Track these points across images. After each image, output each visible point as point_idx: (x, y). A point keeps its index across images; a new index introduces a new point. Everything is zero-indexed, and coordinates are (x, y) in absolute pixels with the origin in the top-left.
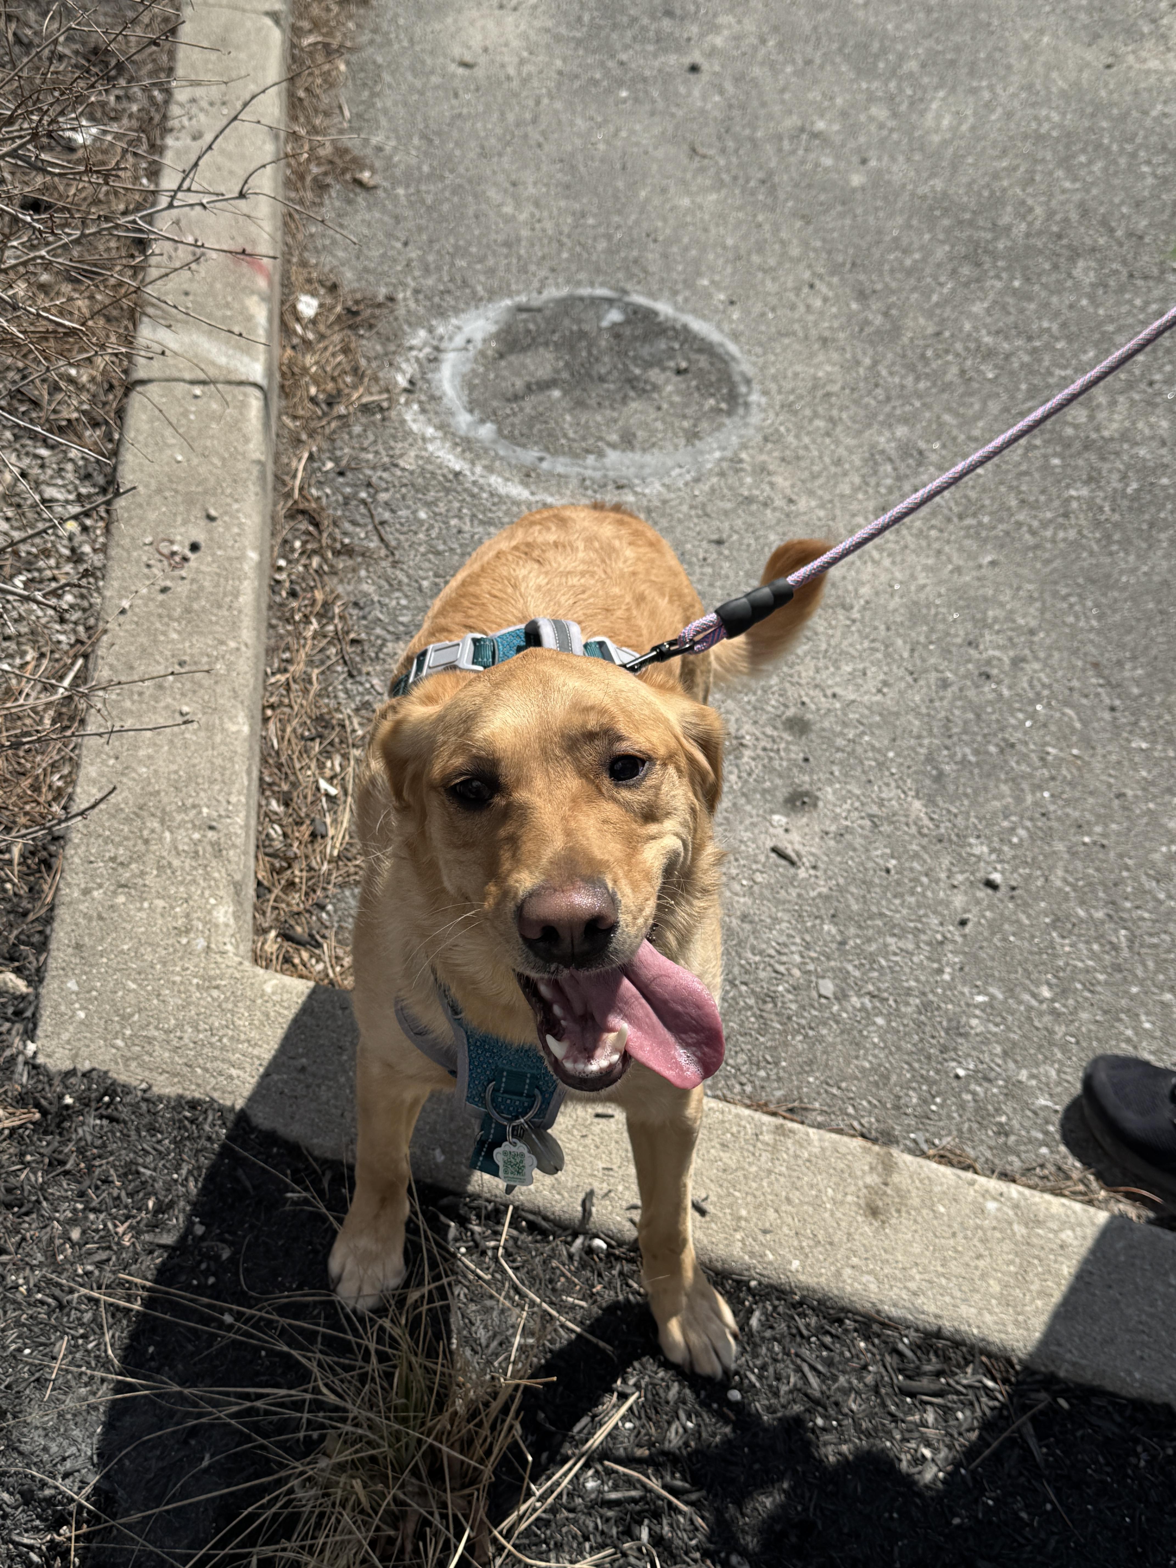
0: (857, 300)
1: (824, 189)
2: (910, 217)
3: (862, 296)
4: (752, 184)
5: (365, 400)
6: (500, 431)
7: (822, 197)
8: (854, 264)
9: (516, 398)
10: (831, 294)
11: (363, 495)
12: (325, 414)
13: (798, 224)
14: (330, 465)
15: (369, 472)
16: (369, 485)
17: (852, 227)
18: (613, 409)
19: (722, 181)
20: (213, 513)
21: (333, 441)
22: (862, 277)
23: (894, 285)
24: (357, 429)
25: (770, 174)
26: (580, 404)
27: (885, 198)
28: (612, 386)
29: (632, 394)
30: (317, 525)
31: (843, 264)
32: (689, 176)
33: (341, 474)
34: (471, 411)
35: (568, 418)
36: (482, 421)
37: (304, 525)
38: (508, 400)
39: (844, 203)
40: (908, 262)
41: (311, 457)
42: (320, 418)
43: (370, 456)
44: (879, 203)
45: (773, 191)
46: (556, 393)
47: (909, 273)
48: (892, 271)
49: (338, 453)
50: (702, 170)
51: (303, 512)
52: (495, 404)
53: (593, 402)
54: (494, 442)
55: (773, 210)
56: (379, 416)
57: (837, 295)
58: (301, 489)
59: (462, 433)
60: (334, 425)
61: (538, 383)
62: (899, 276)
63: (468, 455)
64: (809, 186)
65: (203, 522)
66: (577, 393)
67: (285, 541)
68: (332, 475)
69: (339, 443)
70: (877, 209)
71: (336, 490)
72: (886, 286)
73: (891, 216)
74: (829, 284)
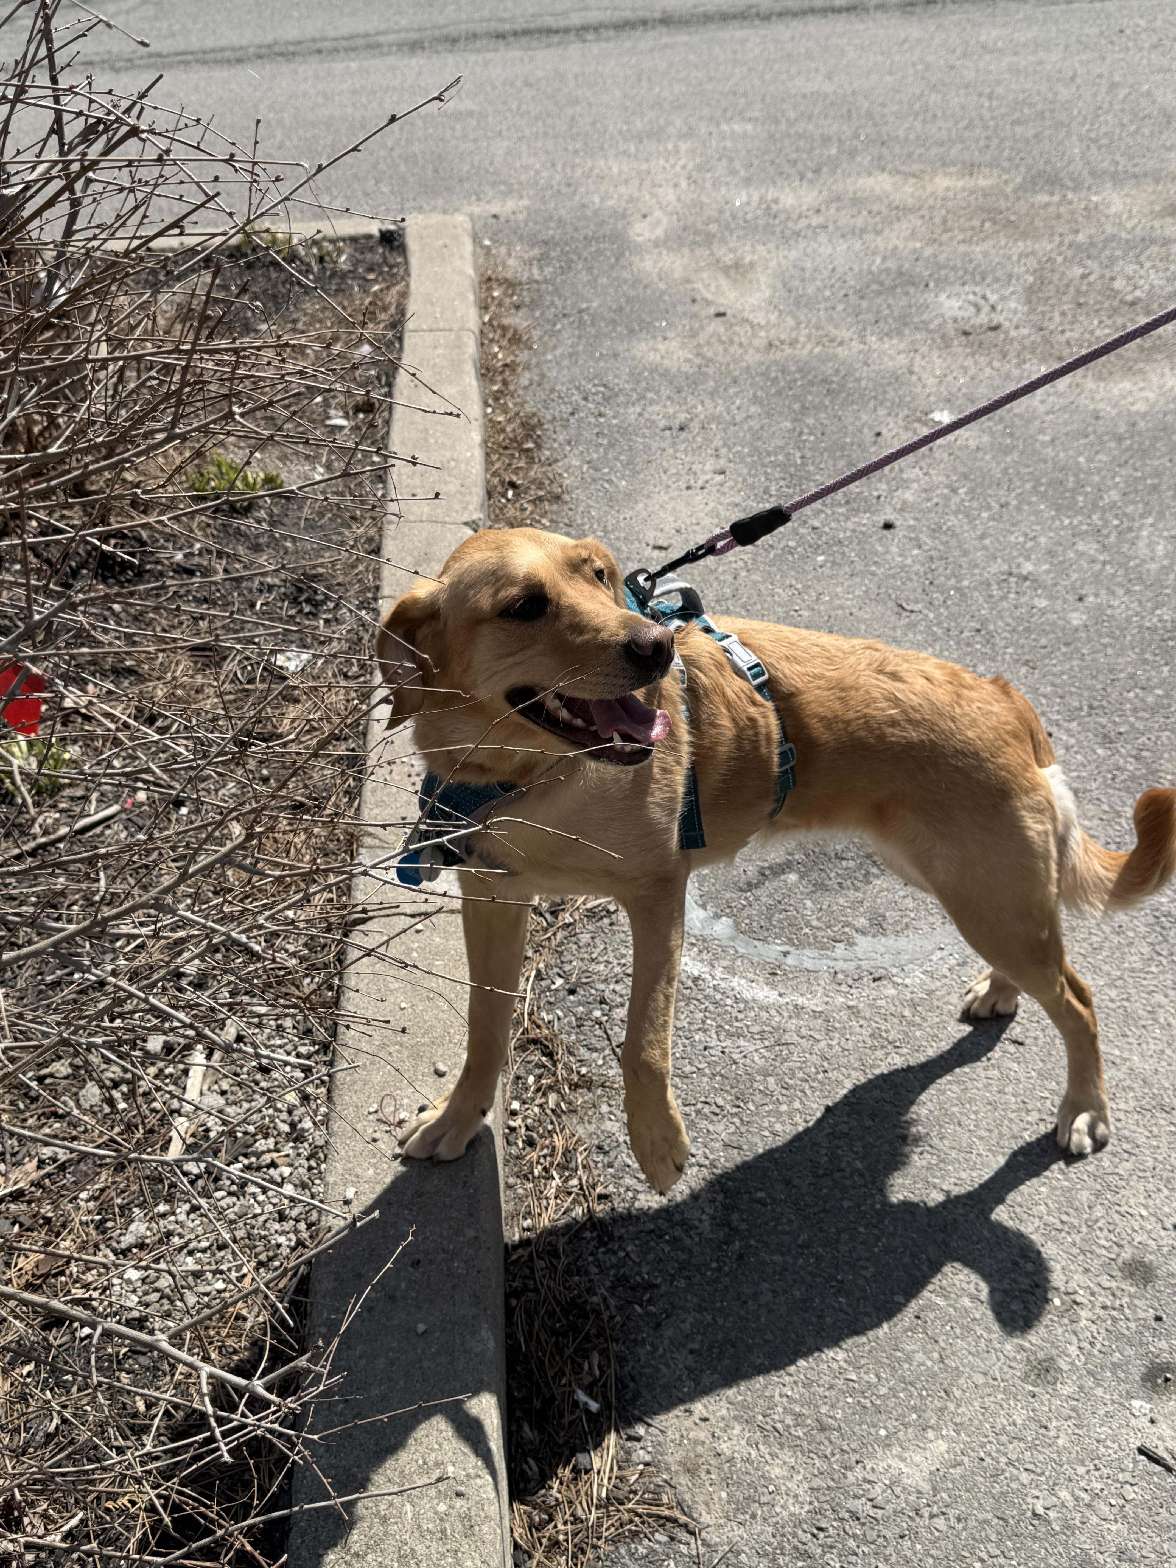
0: (1102, 745)
1: (1045, 632)
2: (1143, 652)
3: (1107, 740)
4: (966, 634)
5: (589, 905)
6: (737, 925)
7: (1043, 641)
8: (1091, 707)
9: (750, 886)
10: (1072, 741)
11: (597, 1013)
12: (550, 925)
13: (1024, 670)
14: (559, 982)
15: (602, 986)
16: (603, 1001)
17: (1081, 669)
18: (857, 889)
19: (934, 634)
20: (442, 1067)
21: (561, 953)
22: (1103, 720)
23: (1140, 725)
24: (585, 938)
25: (984, 622)
26: (820, 887)
27: (1111, 635)
28: (851, 864)
29: (874, 870)
30: (550, 1055)
31: (1080, 709)
32: (899, 633)
33: (572, 992)
34: (704, 906)
35: (809, 903)
36: (717, 916)
37: (537, 1057)
38: (741, 890)
39: (1066, 644)
40: (1150, 699)
41: (539, 976)
42: (546, 930)
43: (602, 967)
44: (1106, 640)
45: (989, 640)
46: (793, 877)
47: (1154, 711)
48: (1135, 710)
49: (567, 968)
50: (911, 626)
51: (535, 1042)
52: (728, 895)
53: (832, 883)
54: (732, 939)
55: (993, 659)
56: (606, 921)
57: (1079, 741)
58: (531, 1014)
59: (696, 932)
60: (559, 935)
61: (770, 868)
62: (1141, 714)
63: (705, 956)
64: (1027, 630)
65: (432, 1079)
66: (815, 875)
67: (518, 1078)
68: (562, 994)
69: (567, 957)
70: (1105, 646)
71: (569, 1011)
72: (1132, 725)
73: (1121, 652)
74: (1068, 731)
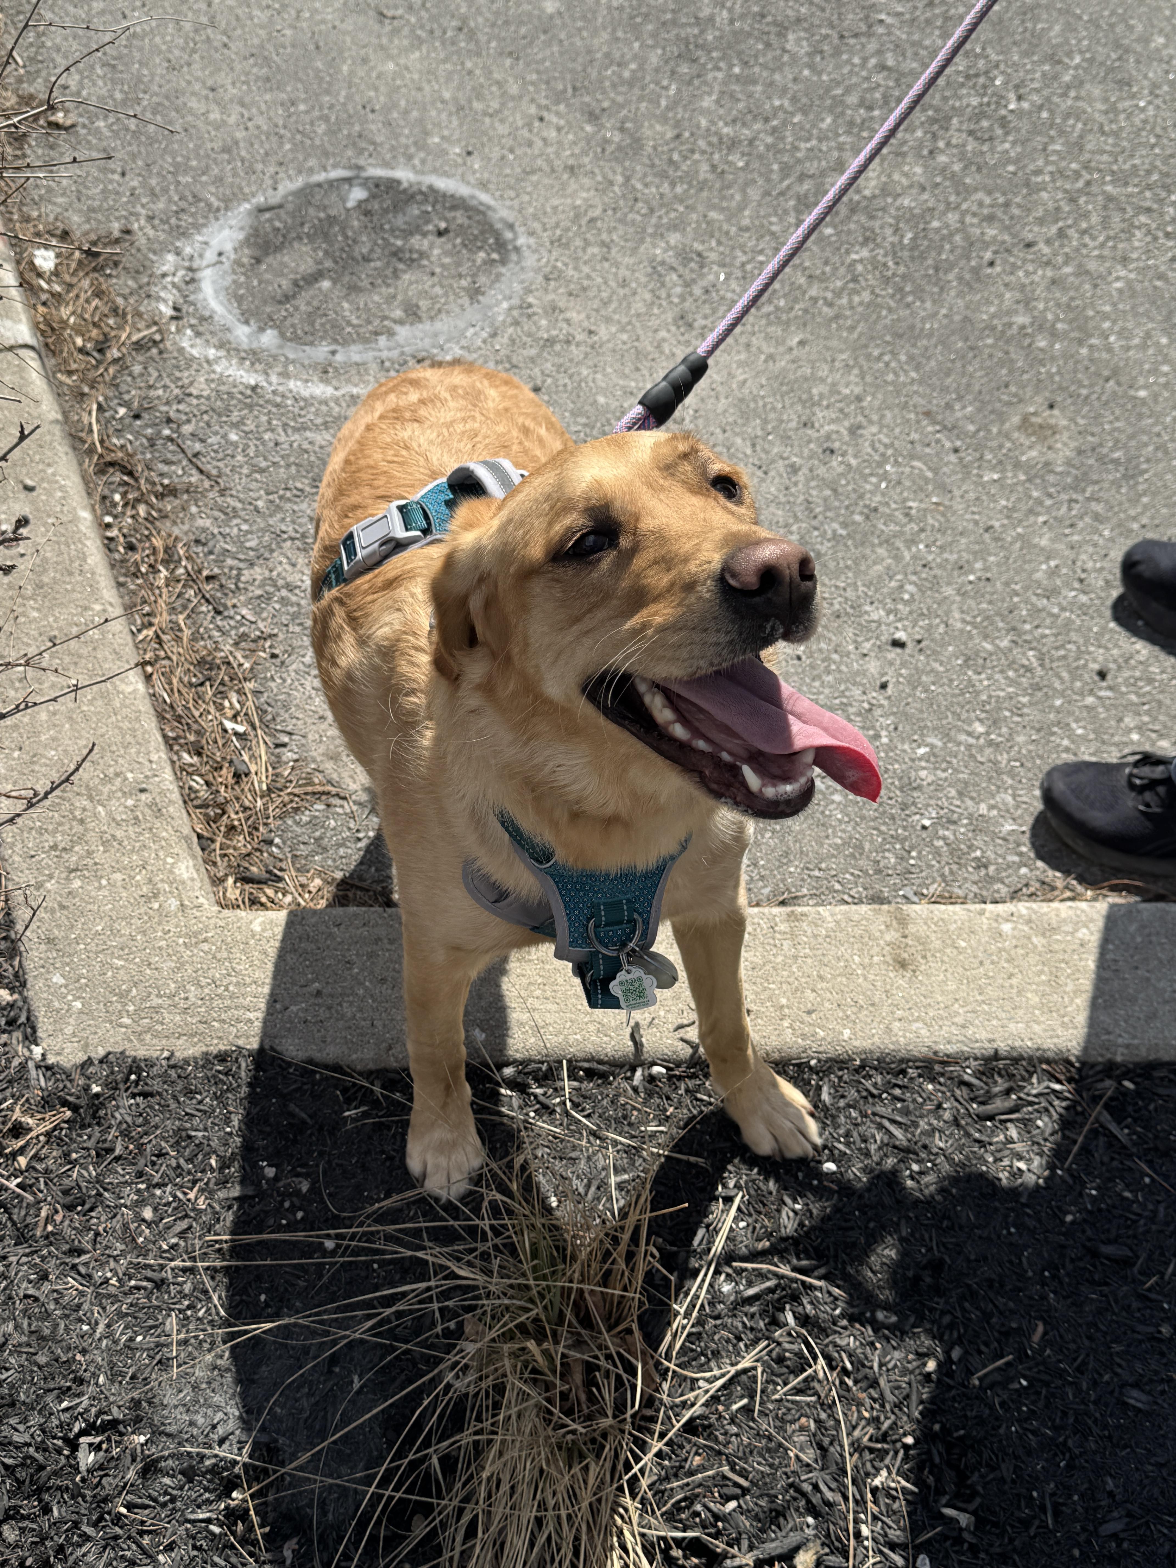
0: (589, 121)
1: (522, 23)
2: (614, 31)
3: (593, 117)
4: (449, 34)
5: (135, 338)
6: (282, 335)
7: (523, 30)
8: (575, 89)
9: (287, 298)
10: (562, 122)
11: (166, 432)
12: (99, 362)
13: (508, 62)
14: (122, 411)
15: (164, 408)
16: (169, 421)
17: (562, 54)
18: (388, 286)
19: (419, 38)
20: (30, 483)
21: (117, 386)
22: (587, 99)
23: (620, 99)
24: (137, 369)
25: (464, 20)
26: (353, 288)
27: (584, 18)
28: (378, 264)
29: (401, 266)
30: (130, 474)
31: (565, 91)
32: (384, 41)
33: (137, 417)
34: (247, 322)
35: (346, 305)
36: (262, 330)
37: (118, 477)
38: (280, 302)
39: (545, 32)
40: (626, 74)
41: (100, 408)
42: (96, 367)
43: (160, 392)
44: (580, 24)
45: (472, 36)
46: (326, 284)
47: (631, 84)
48: (614, 86)
49: (126, 397)
50: (396, 32)
51: (112, 464)
52: (268, 309)
53: (365, 283)
54: (281, 347)
55: (478, 54)
56: (154, 351)
57: (568, 122)
58: (102, 442)
59: (246, 347)
60: (111, 371)
61: (303, 279)
62: (621, 89)
63: (258, 366)
64: (506, 23)
65: (23, 495)
66: (346, 279)
67: (104, 498)
68: (127, 421)
69: (124, 388)
70: (580, 30)
71: (138, 434)
72: (613, 101)
73: (595, 33)
74: (557, 113)
